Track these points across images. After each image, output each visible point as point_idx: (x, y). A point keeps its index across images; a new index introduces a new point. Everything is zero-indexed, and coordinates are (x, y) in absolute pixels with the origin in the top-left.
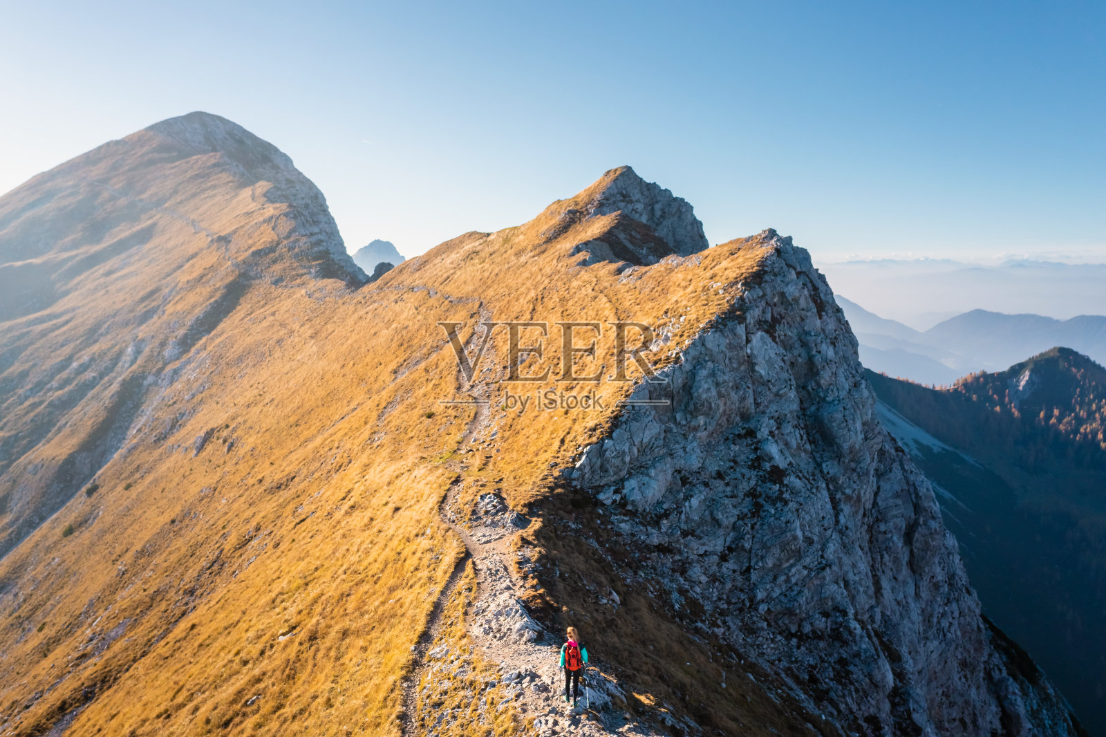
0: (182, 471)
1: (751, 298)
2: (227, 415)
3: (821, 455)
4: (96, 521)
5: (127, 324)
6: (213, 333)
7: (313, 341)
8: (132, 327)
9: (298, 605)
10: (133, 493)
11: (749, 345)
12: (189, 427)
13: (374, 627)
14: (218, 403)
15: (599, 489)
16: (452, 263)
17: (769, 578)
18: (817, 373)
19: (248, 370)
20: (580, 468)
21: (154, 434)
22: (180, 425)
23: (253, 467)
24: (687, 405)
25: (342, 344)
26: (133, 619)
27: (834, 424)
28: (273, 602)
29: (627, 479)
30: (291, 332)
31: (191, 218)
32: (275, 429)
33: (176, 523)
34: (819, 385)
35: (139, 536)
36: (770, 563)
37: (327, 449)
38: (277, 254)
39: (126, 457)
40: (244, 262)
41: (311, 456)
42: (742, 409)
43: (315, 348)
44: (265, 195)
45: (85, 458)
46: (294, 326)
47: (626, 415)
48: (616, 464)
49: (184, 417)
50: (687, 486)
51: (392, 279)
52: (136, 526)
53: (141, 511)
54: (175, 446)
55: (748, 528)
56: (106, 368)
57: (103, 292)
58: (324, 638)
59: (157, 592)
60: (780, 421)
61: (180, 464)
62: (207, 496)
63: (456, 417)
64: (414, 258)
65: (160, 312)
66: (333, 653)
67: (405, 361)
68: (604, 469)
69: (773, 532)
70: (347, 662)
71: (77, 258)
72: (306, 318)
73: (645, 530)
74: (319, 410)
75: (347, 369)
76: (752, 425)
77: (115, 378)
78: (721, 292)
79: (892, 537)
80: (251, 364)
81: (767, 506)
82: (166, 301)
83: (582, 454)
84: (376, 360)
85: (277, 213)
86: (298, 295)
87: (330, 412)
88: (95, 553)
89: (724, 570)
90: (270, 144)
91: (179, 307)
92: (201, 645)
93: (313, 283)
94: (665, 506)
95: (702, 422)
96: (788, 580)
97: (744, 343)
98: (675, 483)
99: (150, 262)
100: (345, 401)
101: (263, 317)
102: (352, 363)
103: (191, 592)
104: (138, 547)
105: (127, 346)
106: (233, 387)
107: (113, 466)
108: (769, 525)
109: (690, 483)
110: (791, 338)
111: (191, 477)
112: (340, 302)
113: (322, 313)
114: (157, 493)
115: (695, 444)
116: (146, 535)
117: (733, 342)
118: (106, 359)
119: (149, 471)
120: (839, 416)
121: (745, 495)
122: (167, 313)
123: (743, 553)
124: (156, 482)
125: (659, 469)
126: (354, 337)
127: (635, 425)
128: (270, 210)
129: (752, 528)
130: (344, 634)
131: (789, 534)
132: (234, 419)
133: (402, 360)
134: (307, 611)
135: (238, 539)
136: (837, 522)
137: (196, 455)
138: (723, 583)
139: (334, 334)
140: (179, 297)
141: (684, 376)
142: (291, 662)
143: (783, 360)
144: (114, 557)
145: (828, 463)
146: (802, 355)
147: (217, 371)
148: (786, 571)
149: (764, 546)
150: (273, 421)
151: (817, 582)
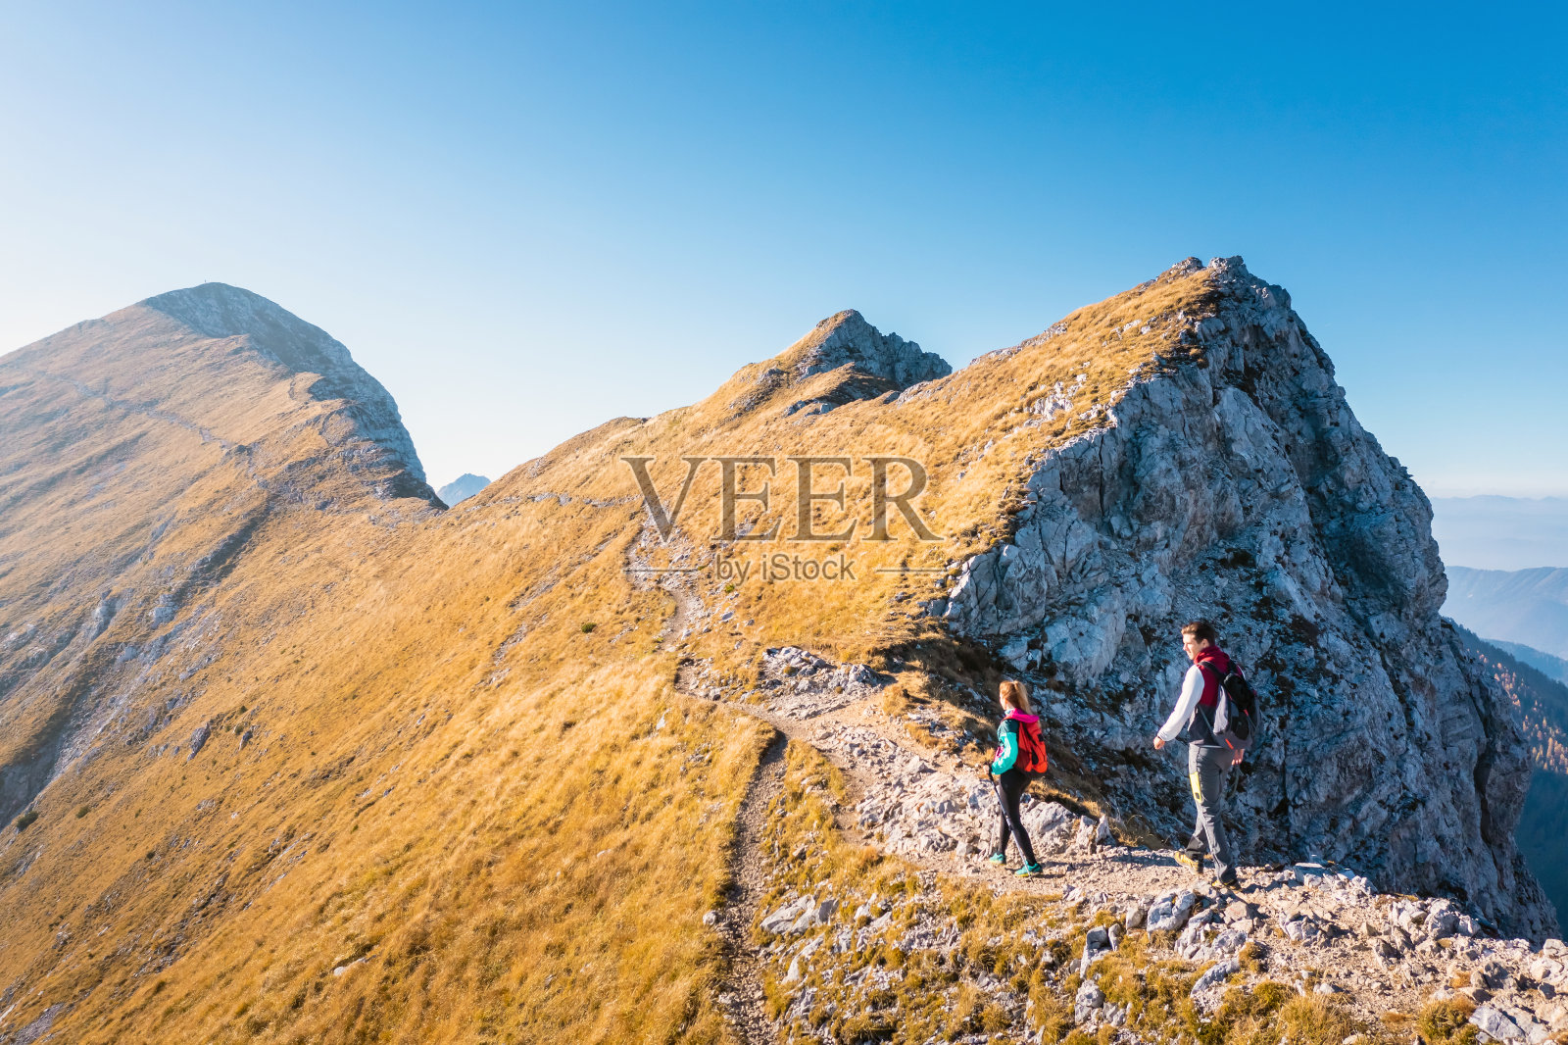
0: (170, 782)
1: (1207, 332)
2: (244, 695)
3: (1363, 604)
4: (30, 867)
5: (96, 576)
6: (225, 582)
7: (379, 582)
8: (103, 578)
9: (373, 908)
10: (91, 821)
11: (1217, 408)
12: (184, 717)
13: (570, 906)
14: (230, 680)
15: (1002, 640)
16: (592, 459)
17: (1323, 825)
18: (1337, 462)
19: (279, 630)
20: (958, 600)
21: (129, 732)
22: (171, 717)
23: (284, 763)
24: (1128, 503)
25: (426, 581)
26: (67, 1004)
27: (1386, 545)
28: (321, 910)
29: (1050, 623)
30: (347, 571)
31: (199, 425)
32: (320, 706)
33: (156, 857)
34: (1341, 483)
35: (96, 884)
36: (1322, 792)
37: (407, 711)
38: (326, 465)
39: (83, 770)
40: (276, 479)
41: (380, 727)
42: (1220, 517)
43: (382, 591)
44: (309, 391)
45: (20, 776)
46: (350, 564)
47: (1032, 509)
48: (1027, 594)
49: (178, 704)
50: (1154, 644)
51: (500, 490)
52: (92, 870)
53: (100, 848)
54: (162, 748)
55: (1275, 726)
56: (60, 640)
57: (63, 529)
58: (443, 946)
59: (113, 957)
60: (1288, 540)
61: (167, 772)
62: (207, 813)
63: (638, 620)
64: (532, 461)
65: (146, 555)
66: (472, 973)
67: (527, 589)
68: (1003, 603)
69: (1322, 733)
70: (513, 984)
71: (25, 484)
72: (369, 551)
73: (1098, 719)
74: (390, 672)
75: (434, 613)
76: (1243, 544)
77: (73, 654)
78: (1145, 331)
79: (1458, 774)
80: (283, 622)
81: (1302, 686)
82: (157, 537)
83: (959, 573)
84: (480, 595)
85: (327, 412)
86: (357, 522)
87: (409, 673)
88: (23, 917)
89: (1240, 808)
90: (317, 329)
91: (177, 547)
92: (169, 1012)
93: (379, 505)
94: (1125, 678)
95: (1159, 534)
96: (1356, 829)
97: (1211, 401)
98: (1132, 639)
99: (135, 486)
100: (433, 655)
101: (301, 555)
102: (441, 603)
103: (169, 949)
104: (93, 901)
105: (93, 607)
106: (256, 656)
107: (63, 783)
108: (1314, 718)
109: (1159, 639)
110: (1281, 403)
111: (184, 788)
112: (422, 526)
113: (393, 544)
114: (128, 818)
115: (1155, 569)
116: (107, 881)
117: (1192, 397)
118: (61, 626)
119: (117, 788)
120: (1391, 529)
121: (1257, 666)
122: (156, 556)
123: (1270, 775)
124: (128, 801)
125: (1105, 606)
126: (444, 569)
127: (1049, 527)
128: (317, 409)
129: (1282, 725)
130: (494, 932)
131: (1352, 736)
132: (254, 699)
133: (522, 588)
134: (395, 915)
135: (255, 856)
136: (1411, 724)
137: (193, 756)
138: (1244, 834)
139: (411, 570)
140: (177, 532)
141: (1120, 448)
142: (367, 1004)
143: (1275, 438)
144: (51, 921)
145: (1380, 617)
146: (1304, 432)
147: (230, 635)
148: (1351, 812)
149: (1309, 760)
150: (316, 694)
151: (1405, 833)
